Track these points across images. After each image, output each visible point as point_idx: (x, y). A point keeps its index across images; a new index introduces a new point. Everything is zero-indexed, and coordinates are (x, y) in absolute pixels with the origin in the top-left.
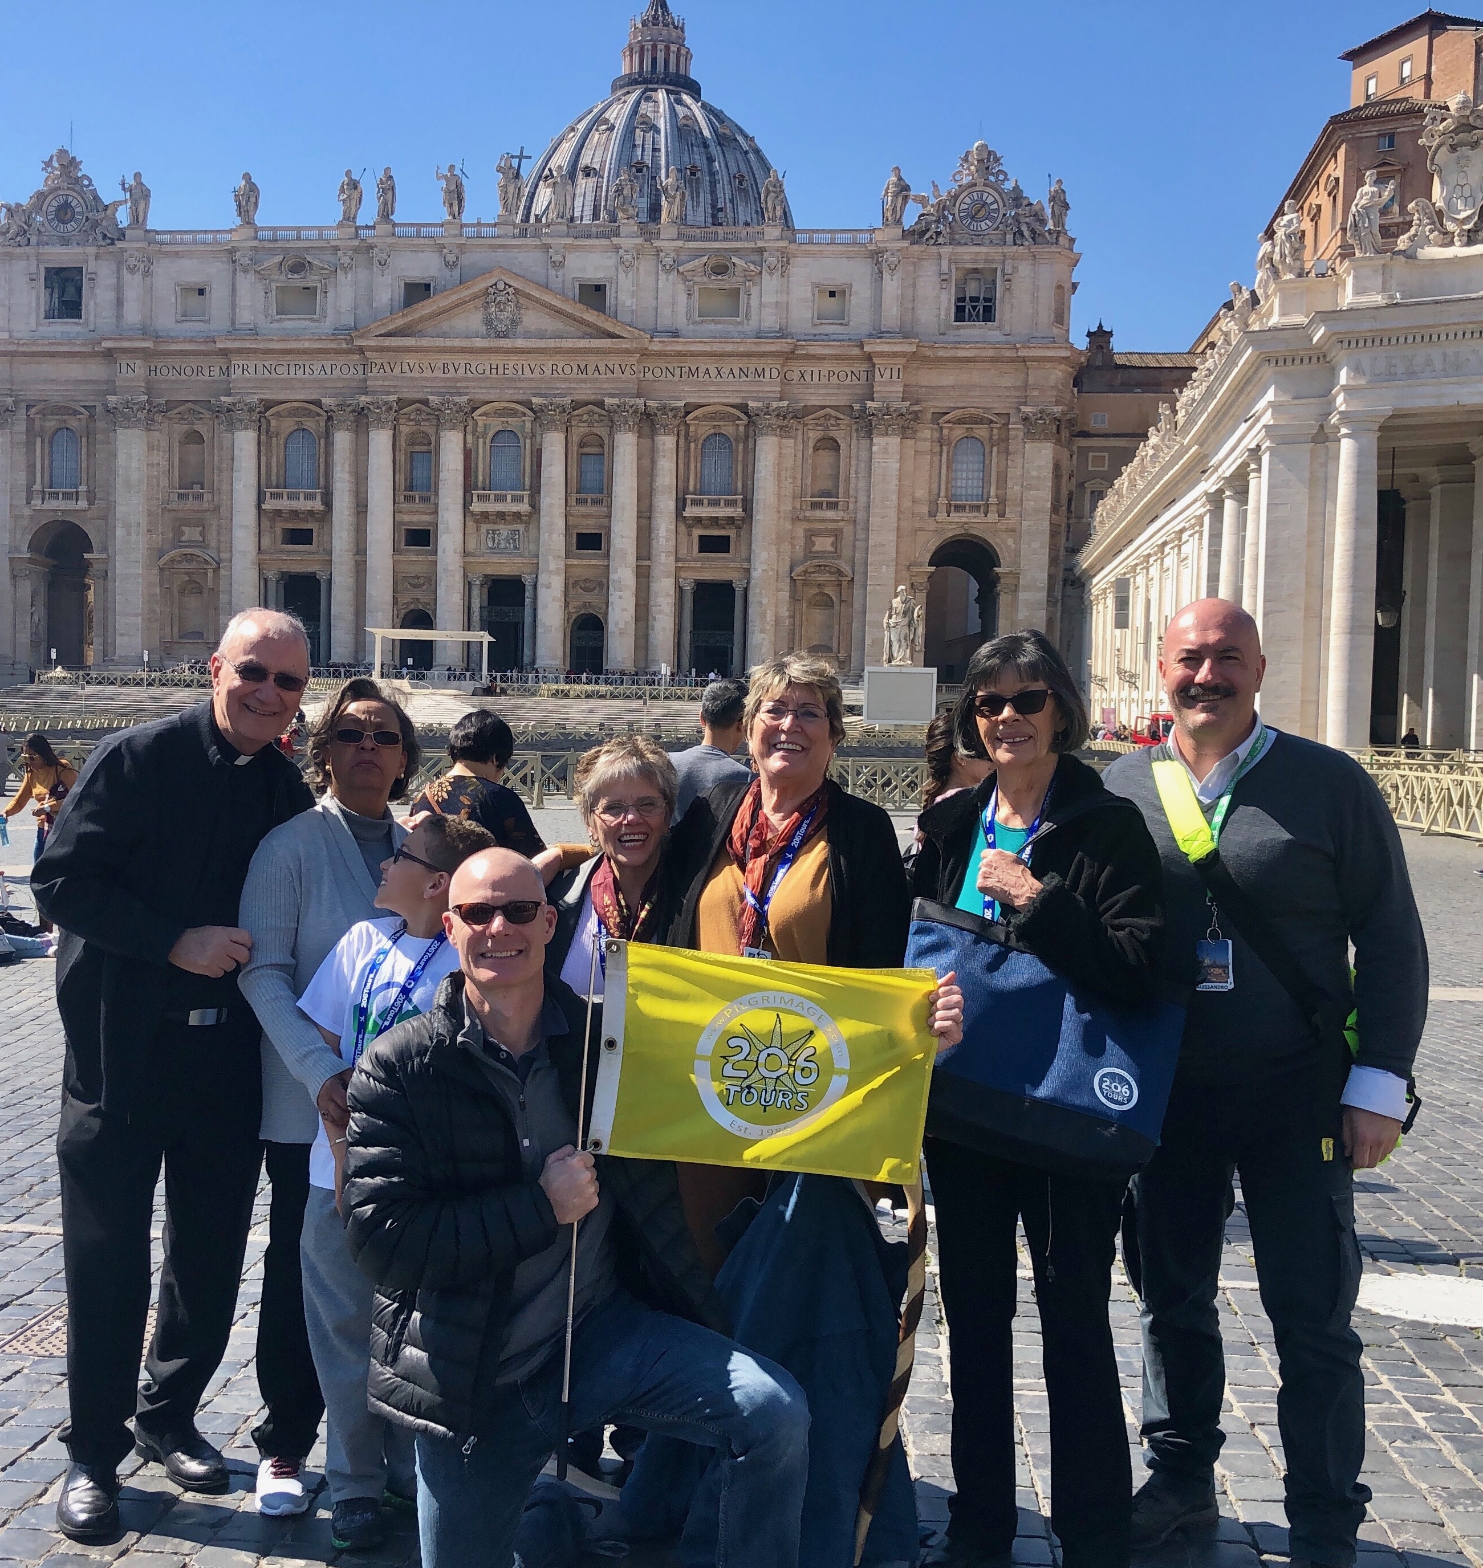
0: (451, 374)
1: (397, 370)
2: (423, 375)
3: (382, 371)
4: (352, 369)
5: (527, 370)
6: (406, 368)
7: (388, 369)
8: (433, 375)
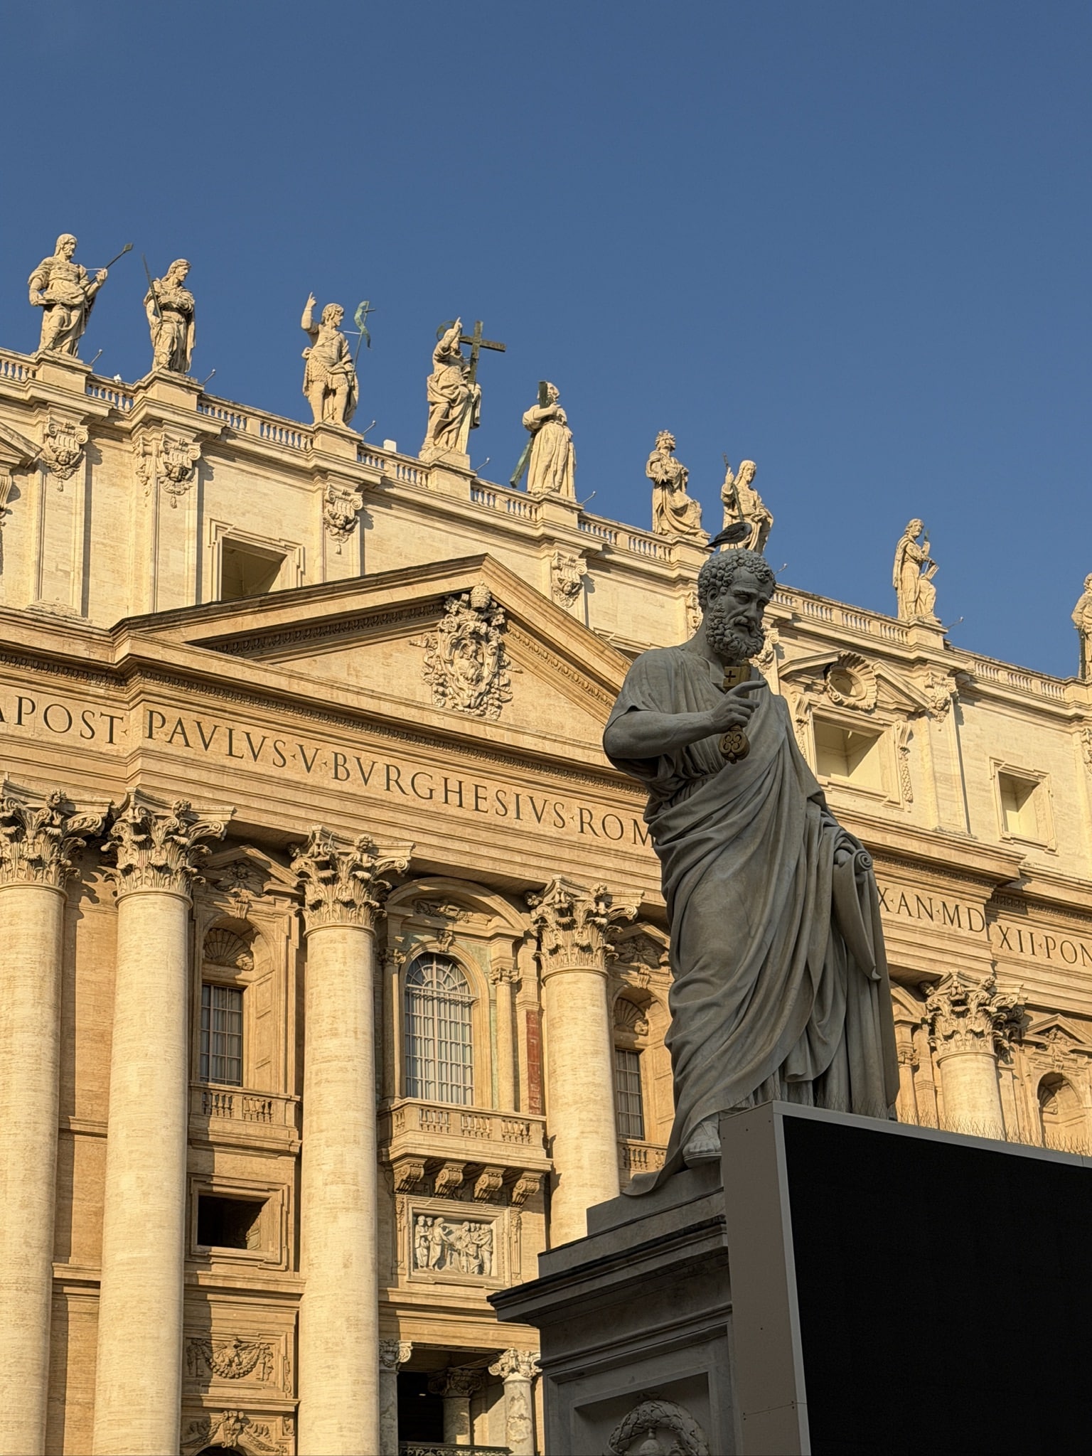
0: (352, 786)
1: (219, 746)
2: (287, 773)
3: (179, 738)
4: (77, 720)
5: (526, 808)
6: (241, 746)
7: (194, 738)
8: (310, 779)
